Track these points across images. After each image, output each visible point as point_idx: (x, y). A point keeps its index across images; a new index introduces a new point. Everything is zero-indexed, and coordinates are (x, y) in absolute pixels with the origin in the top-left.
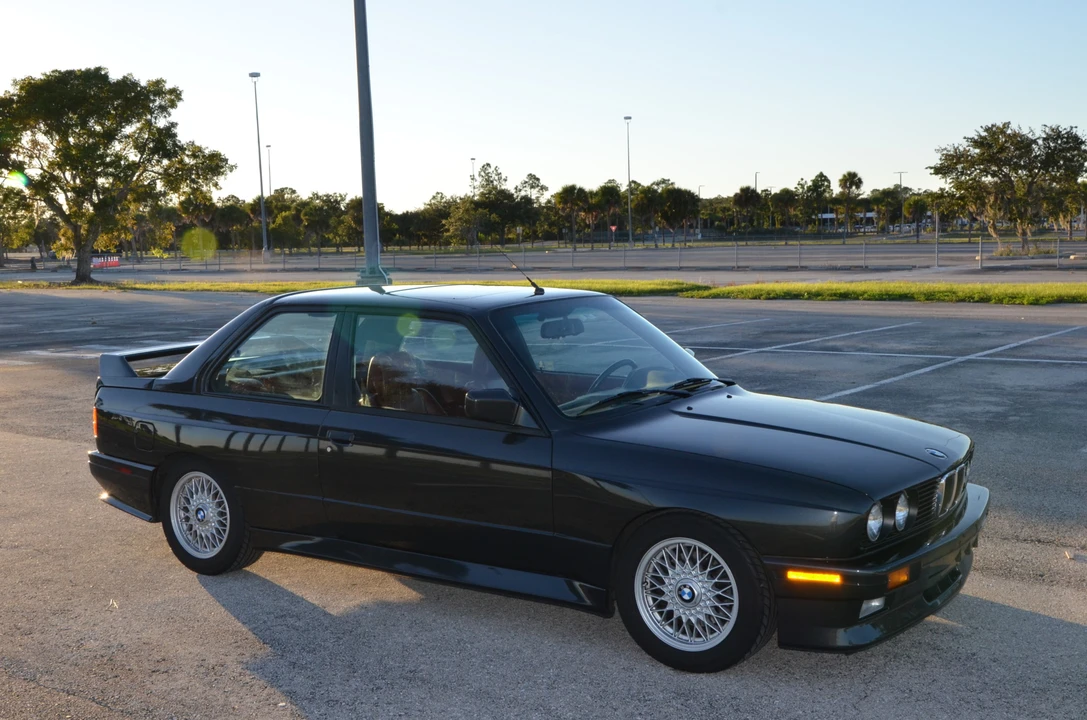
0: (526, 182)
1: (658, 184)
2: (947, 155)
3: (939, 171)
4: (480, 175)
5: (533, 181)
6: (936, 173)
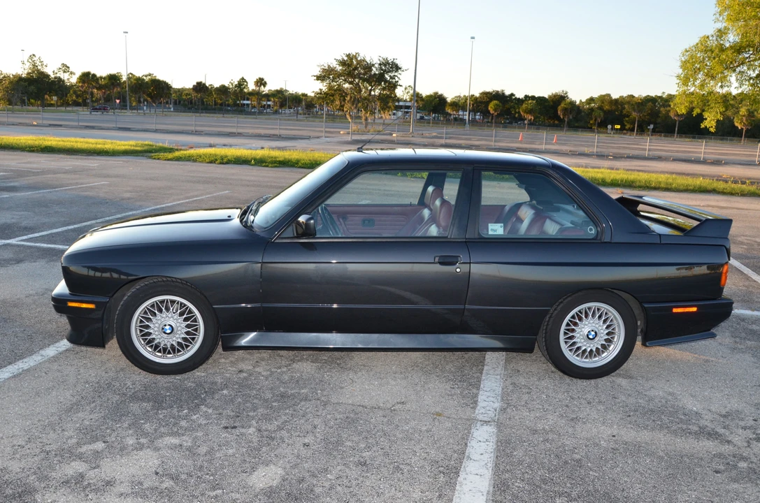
0: (60, 69)
1: (146, 76)
2: (323, 69)
4: (28, 61)
5: (66, 68)
6: (318, 79)
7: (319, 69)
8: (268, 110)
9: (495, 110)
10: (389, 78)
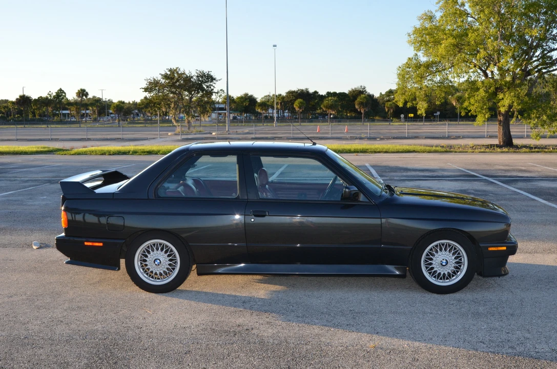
2: (150, 82)
3: (146, 90)
6: (146, 91)
7: (146, 82)
8: (88, 119)
9: (300, 108)
10: (205, 87)
